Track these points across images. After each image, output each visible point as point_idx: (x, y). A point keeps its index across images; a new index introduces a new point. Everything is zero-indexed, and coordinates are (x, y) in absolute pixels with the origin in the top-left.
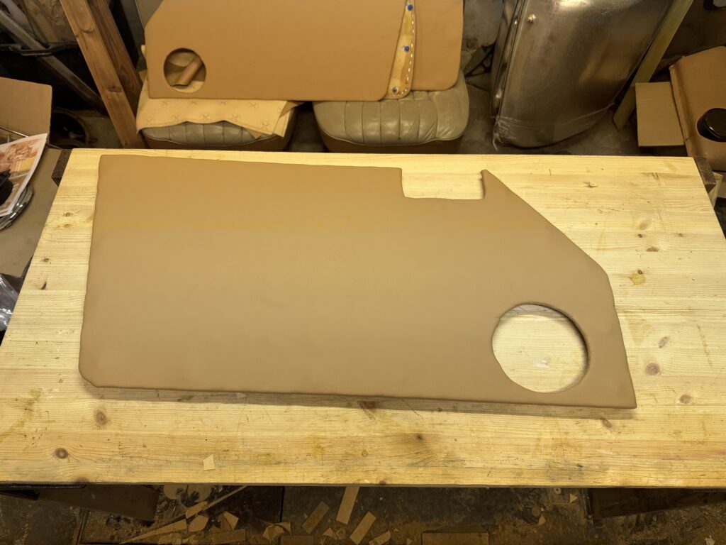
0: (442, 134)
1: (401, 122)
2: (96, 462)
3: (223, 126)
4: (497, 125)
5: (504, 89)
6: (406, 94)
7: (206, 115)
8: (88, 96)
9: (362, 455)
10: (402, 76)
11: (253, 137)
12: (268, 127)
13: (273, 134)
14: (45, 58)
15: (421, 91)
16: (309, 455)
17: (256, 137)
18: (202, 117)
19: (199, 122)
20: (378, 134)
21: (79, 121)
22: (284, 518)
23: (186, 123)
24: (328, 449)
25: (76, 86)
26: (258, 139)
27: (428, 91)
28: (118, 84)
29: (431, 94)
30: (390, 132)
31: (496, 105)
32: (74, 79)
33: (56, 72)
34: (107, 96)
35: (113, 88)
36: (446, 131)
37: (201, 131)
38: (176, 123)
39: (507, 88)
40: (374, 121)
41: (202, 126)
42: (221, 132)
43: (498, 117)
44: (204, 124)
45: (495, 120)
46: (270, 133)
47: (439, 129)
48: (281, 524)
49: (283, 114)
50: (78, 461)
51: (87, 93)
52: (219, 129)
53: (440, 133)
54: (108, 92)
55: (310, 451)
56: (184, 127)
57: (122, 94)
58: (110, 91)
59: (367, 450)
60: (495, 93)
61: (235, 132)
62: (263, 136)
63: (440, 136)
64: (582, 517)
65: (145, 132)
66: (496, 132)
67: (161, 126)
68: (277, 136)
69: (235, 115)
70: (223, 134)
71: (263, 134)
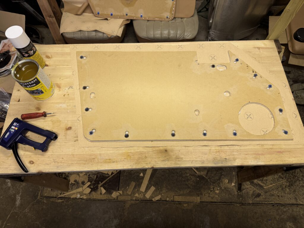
0: (187, 36)
1: (170, 31)
2: (45, 165)
3: (96, 32)
4: (210, 34)
5: (213, 18)
6: (172, 19)
7: (89, 27)
8: (40, 19)
9: (145, 158)
10: (170, 11)
11: (108, 37)
12: (114, 33)
13: (116, 36)
14: (22, 3)
15: (178, 18)
16: (125, 159)
17: (109, 37)
18: (87, 28)
19: (86, 30)
20: (160, 36)
21: (37, 30)
22: (119, 189)
23: (80, 31)
24: (132, 156)
25: (35, 15)
26: (110, 37)
27: (181, 18)
28: (53, 15)
29: (183, 19)
30: (165, 35)
31: (210, 25)
32: (34, 12)
33: (27, 9)
34: (48, 20)
35: (50, 16)
36: (189, 35)
37: (86, 34)
38: (76, 31)
39: (214, 18)
40: (159, 30)
41: (87, 32)
42: (95, 34)
43: (210, 30)
44: (88, 31)
45: (209, 31)
46: (115, 35)
47: (185, 34)
48: (118, 191)
49: (120, 27)
50: (38, 165)
51: (40, 18)
52: (94, 33)
53: (186, 36)
54: (48, 18)
55: (125, 157)
56: (79, 32)
57: (54, 19)
58: (49, 17)
59: (147, 156)
60: (210, 20)
61: (101, 35)
62: (112, 36)
63: (186, 37)
64: (236, 191)
65: (63, 34)
66: (209, 37)
67: (70, 32)
68: (118, 36)
69: (101, 27)
70: (96, 35)
71: (112, 35)
